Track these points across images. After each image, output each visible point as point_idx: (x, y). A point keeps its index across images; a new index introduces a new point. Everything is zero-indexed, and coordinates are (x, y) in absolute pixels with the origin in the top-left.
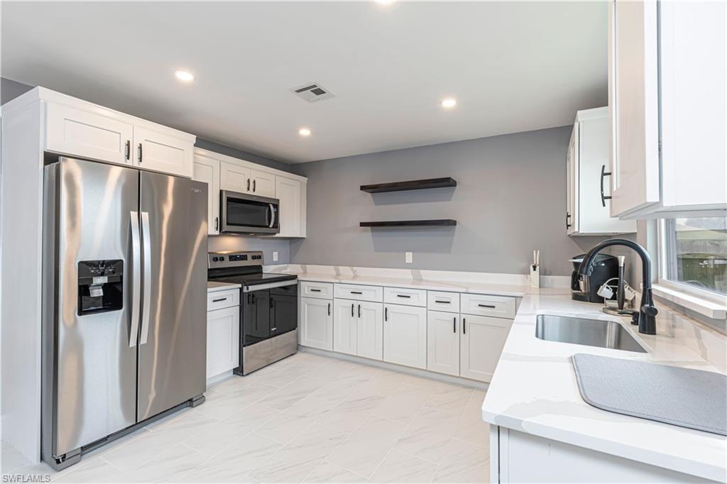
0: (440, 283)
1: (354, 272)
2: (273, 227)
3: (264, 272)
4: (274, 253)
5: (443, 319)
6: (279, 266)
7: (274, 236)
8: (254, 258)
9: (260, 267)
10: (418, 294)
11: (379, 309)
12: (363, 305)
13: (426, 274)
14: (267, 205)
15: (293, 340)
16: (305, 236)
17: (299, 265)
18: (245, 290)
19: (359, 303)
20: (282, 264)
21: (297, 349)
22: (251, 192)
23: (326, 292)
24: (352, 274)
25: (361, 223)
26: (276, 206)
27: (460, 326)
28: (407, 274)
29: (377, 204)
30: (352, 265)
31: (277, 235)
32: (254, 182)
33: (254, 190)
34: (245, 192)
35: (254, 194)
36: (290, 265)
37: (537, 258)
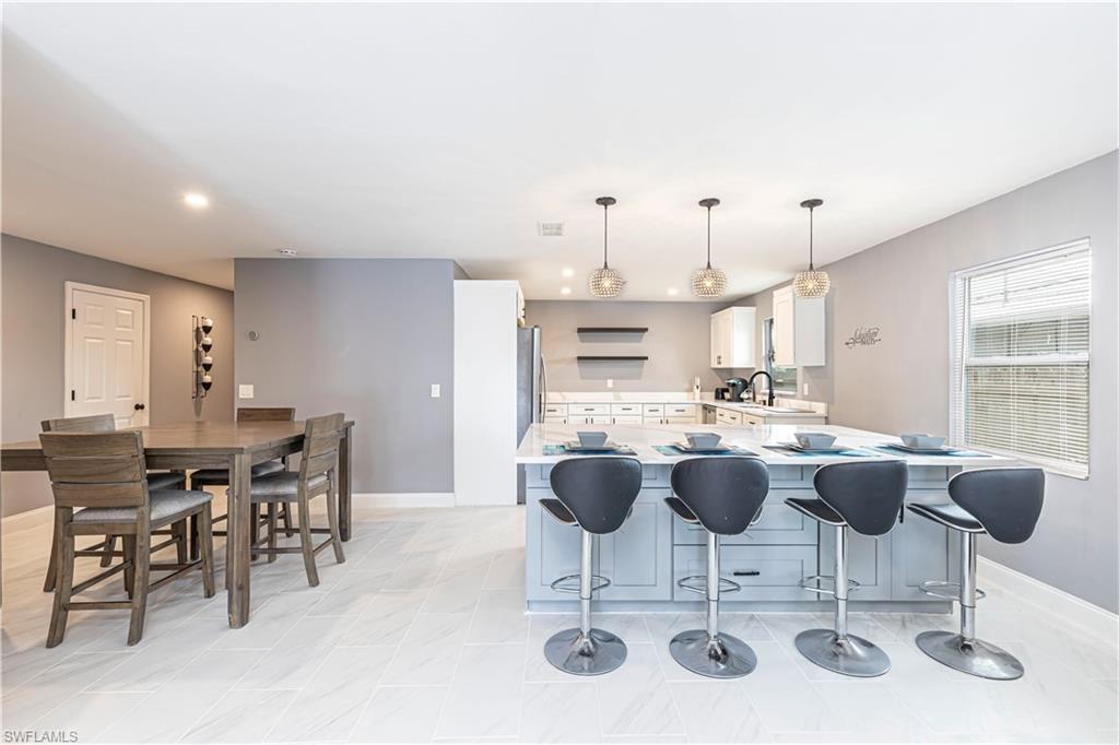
12: (595, 418)
13: (624, 394)
25: (577, 357)
28: (608, 397)
29: (582, 342)
37: (698, 381)
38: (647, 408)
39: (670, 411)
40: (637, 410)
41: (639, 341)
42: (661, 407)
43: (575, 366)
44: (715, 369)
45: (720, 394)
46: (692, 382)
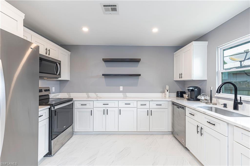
0: (138, 98)
1: (97, 95)
2: (58, 75)
3: (50, 98)
4: (53, 88)
5: (143, 111)
6: (55, 94)
7: (57, 79)
8: (45, 91)
9: (48, 95)
10: (133, 103)
11: (117, 110)
12: (109, 109)
13: (128, 94)
14: (55, 63)
15: (71, 130)
16: (69, 79)
17: (66, 93)
18: (52, 109)
19: (107, 108)
20: (57, 93)
21: (73, 134)
22: (47, 55)
23: (90, 105)
24: (95, 96)
25: (103, 74)
26: (60, 64)
27: (150, 113)
28: (121, 95)
29: (107, 67)
30: (95, 92)
31: (59, 79)
32: (49, 50)
33: (49, 54)
34: (45, 54)
35: (49, 56)
36: (60, 93)
37: (168, 88)
38: (140, 103)
39: (153, 105)
40: (134, 104)
41: (137, 67)
42: (147, 103)
43: (103, 79)
44: (177, 81)
45: (180, 95)
46: (164, 88)
